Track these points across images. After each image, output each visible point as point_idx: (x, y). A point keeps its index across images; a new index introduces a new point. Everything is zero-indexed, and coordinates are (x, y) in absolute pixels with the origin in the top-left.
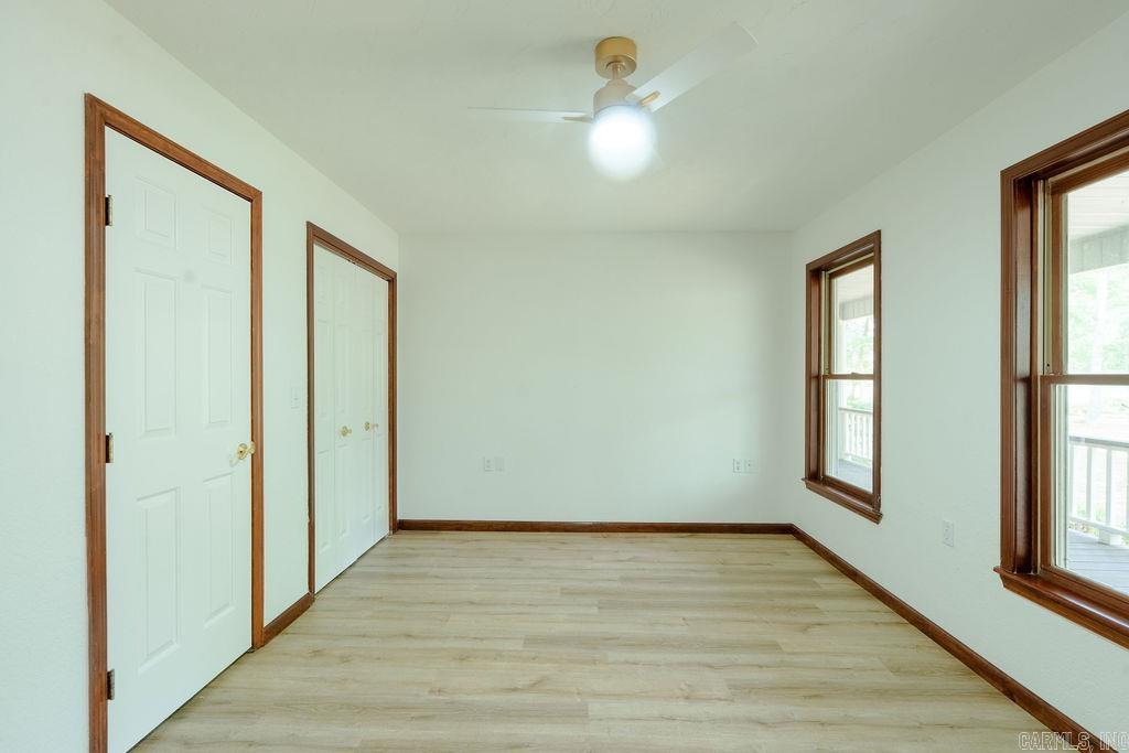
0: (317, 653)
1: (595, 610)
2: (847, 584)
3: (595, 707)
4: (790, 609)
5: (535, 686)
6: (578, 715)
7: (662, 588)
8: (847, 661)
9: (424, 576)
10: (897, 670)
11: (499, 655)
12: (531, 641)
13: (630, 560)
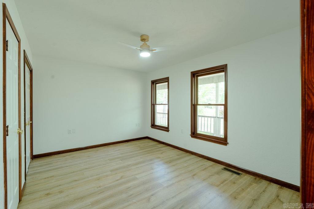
0: (48, 194)
1: (121, 161)
2: (162, 145)
3: (137, 176)
4: (157, 151)
5: (122, 178)
6: (135, 179)
7: (131, 154)
8: (171, 156)
9: (62, 167)
10: (178, 155)
11: (107, 176)
12: (111, 171)
13: (119, 150)
